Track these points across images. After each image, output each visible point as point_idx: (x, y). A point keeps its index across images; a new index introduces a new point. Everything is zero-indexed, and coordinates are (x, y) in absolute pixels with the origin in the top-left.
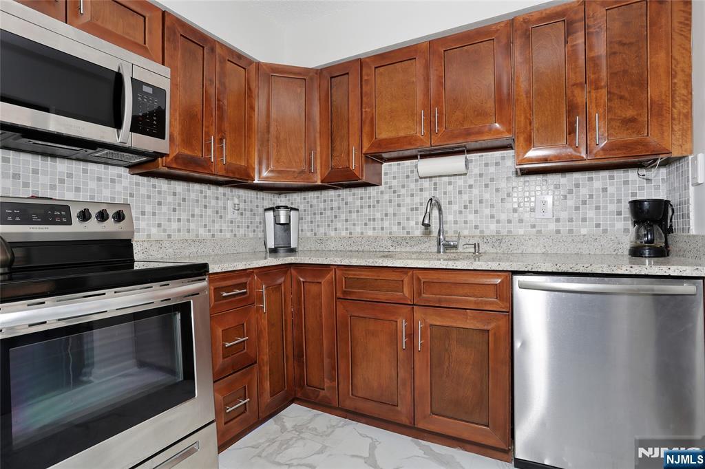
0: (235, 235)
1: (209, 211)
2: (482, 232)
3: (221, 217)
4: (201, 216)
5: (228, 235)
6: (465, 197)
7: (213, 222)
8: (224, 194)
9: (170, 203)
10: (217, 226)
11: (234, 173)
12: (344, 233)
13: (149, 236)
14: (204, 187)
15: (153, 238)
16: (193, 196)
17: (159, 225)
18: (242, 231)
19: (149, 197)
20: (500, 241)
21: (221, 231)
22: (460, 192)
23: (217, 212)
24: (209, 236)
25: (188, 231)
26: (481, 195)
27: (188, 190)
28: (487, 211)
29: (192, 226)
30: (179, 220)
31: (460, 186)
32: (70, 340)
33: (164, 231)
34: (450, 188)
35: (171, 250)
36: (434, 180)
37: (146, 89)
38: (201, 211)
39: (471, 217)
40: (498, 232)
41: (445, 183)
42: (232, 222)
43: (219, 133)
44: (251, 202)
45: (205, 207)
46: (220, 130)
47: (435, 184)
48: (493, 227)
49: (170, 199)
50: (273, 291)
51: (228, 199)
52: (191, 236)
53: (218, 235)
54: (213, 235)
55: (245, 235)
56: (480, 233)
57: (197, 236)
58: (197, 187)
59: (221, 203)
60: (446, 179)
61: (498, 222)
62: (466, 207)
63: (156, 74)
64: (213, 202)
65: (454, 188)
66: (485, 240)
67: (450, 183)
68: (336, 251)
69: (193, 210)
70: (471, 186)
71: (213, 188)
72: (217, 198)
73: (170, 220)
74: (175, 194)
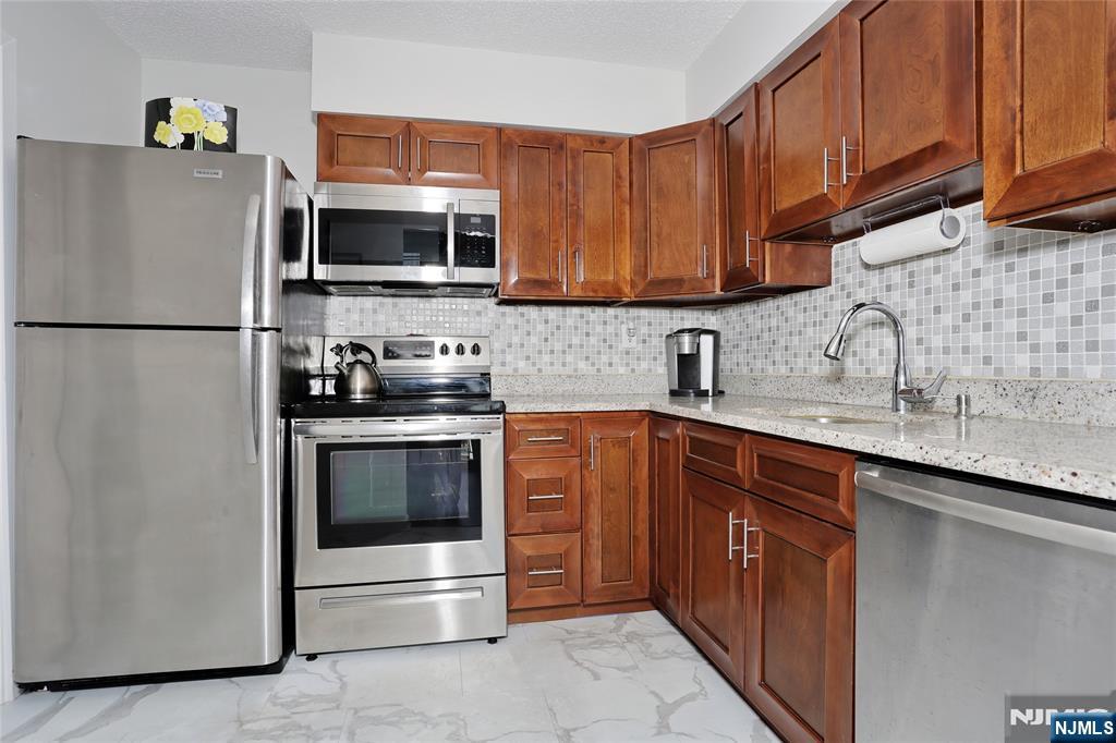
0: (633, 370)
1: (593, 340)
2: (998, 371)
3: (611, 347)
4: (582, 346)
5: (622, 370)
6: (966, 296)
7: (599, 353)
8: (616, 317)
9: (541, 333)
10: (605, 358)
11: (595, 291)
12: (783, 370)
13: (516, 370)
14: (586, 310)
15: (520, 372)
16: (570, 322)
17: (528, 358)
18: (644, 365)
19: (516, 327)
20: (1034, 393)
21: (610, 365)
22: (956, 287)
23: (605, 341)
24: (592, 370)
25: (564, 365)
26: (999, 291)
27: (564, 316)
28: (1012, 325)
29: (569, 358)
30: (552, 352)
31: (956, 275)
32: (371, 456)
33: (534, 364)
34: (937, 280)
35: (539, 387)
36: (910, 266)
37: (473, 220)
38: (581, 340)
39: (977, 339)
40: (1035, 371)
41: (927, 269)
42: (627, 353)
43: (571, 246)
44: (661, 324)
45: (588, 334)
46: (574, 241)
47: (911, 275)
48: (1023, 361)
49: (540, 327)
50: (614, 445)
51: (622, 323)
52: (569, 370)
53: (606, 370)
54: (599, 370)
55: (650, 370)
56: (995, 375)
57: (576, 370)
58: (576, 310)
59: (611, 329)
60: (930, 263)
61: (1035, 348)
62: (966, 318)
63: (482, 201)
64: (599, 329)
65: (945, 278)
66: (1000, 390)
67: (937, 270)
68: (772, 398)
69: (570, 340)
70: (976, 273)
71: (599, 311)
72: (605, 323)
73: (540, 352)
74: (546, 322)
